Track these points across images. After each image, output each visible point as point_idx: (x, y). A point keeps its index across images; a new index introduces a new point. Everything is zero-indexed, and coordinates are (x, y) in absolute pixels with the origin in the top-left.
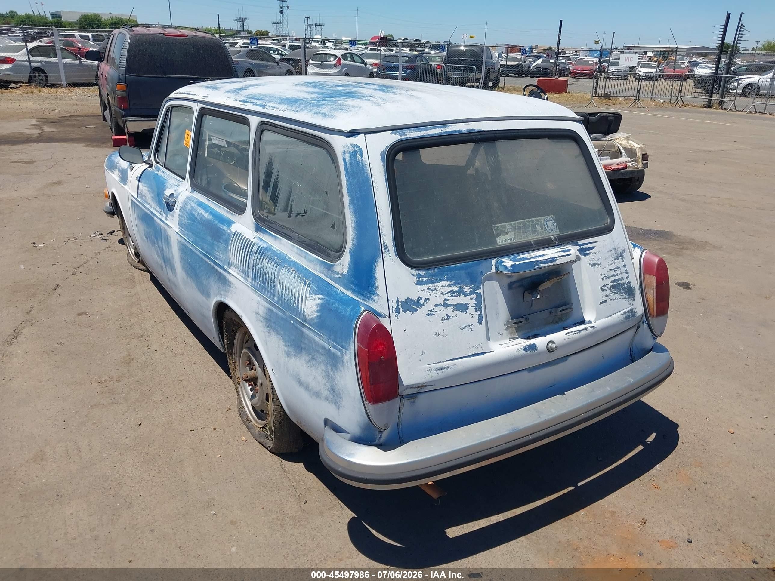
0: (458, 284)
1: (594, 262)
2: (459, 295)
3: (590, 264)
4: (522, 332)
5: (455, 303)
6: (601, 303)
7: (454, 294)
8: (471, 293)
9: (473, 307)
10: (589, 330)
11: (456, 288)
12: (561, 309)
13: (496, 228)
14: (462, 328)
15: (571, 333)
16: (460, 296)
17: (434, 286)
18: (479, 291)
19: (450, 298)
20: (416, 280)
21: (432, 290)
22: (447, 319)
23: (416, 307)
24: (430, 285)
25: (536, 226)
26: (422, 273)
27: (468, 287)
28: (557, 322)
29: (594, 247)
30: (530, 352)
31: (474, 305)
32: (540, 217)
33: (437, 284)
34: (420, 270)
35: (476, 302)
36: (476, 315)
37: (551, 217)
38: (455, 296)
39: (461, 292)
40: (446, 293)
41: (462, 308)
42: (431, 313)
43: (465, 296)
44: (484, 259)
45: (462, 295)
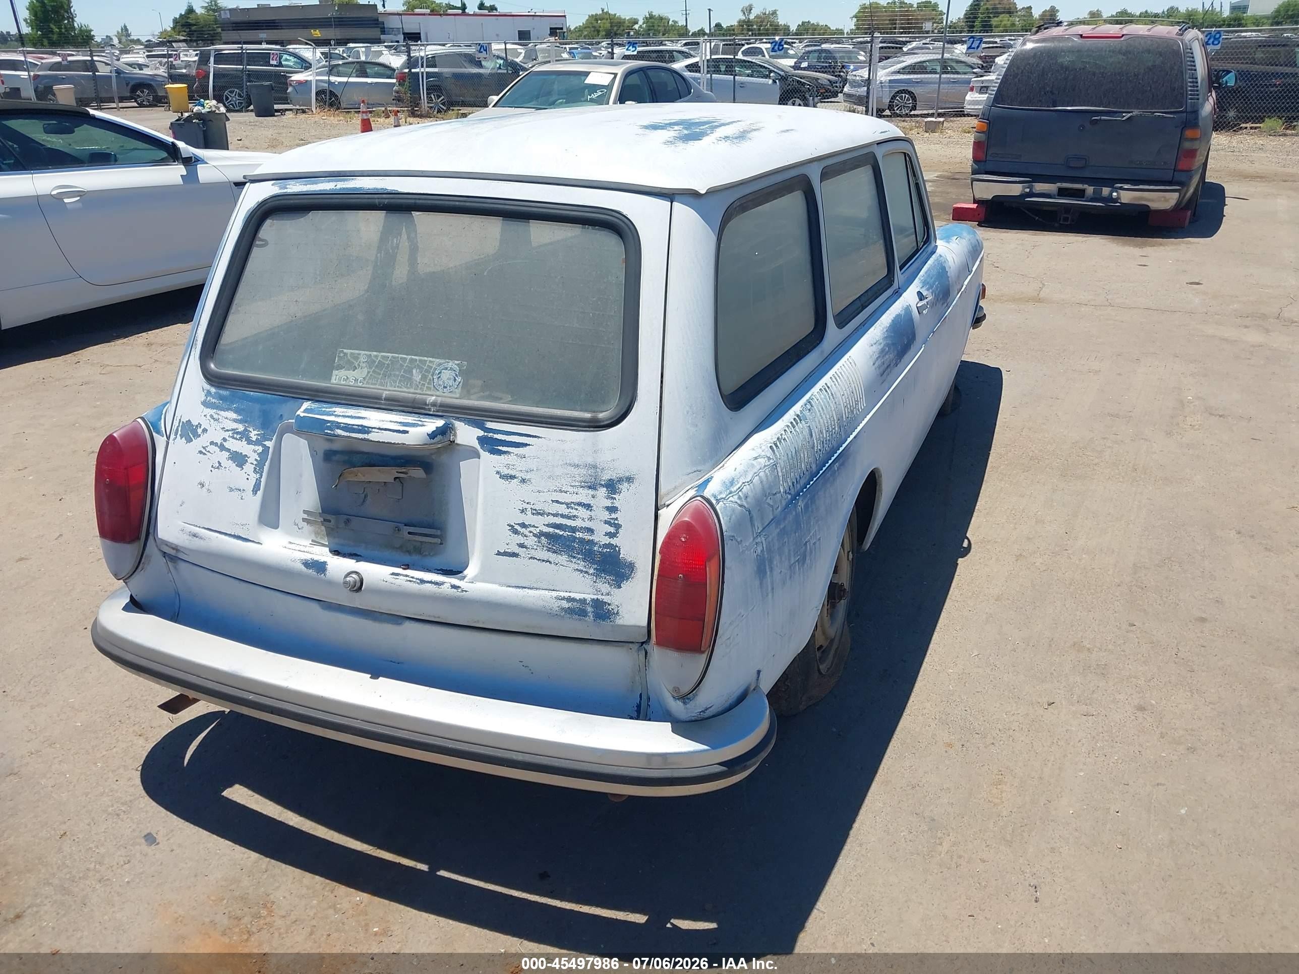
0: (246, 422)
1: (512, 473)
2: (241, 439)
3: (498, 473)
4: (336, 540)
5: (233, 449)
6: (499, 554)
7: (235, 435)
8: (257, 443)
9: (252, 464)
10: (446, 589)
11: (241, 428)
12: (412, 529)
13: (342, 355)
14: (231, 490)
15: (401, 577)
16: (242, 441)
17: (218, 414)
18: (267, 443)
19: (231, 439)
20: (203, 398)
21: (215, 419)
22: (218, 468)
23: (192, 436)
24: (215, 410)
25: (414, 371)
26: (213, 390)
27: (256, 432)
28: (409, 552)
29: (526, 445)
30: (310, 571)
31: (255, 463)
32: (433, 357)
33: (222, 413)
34: (212, 385)
35: (259, 459)
36: (253, 477)
37: (458, 365)
38: (236, 439)
39: (244, 436)
40: (228, 430)
41: (239, 460)
42: (204, 451)
43: (248, 444)
44: (293, 397)
45: (245, 440)
